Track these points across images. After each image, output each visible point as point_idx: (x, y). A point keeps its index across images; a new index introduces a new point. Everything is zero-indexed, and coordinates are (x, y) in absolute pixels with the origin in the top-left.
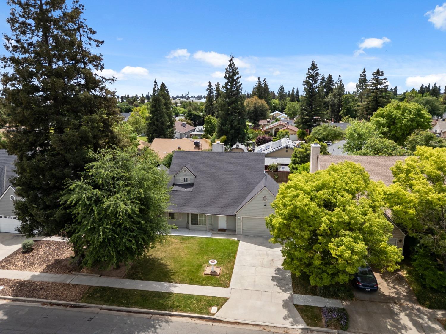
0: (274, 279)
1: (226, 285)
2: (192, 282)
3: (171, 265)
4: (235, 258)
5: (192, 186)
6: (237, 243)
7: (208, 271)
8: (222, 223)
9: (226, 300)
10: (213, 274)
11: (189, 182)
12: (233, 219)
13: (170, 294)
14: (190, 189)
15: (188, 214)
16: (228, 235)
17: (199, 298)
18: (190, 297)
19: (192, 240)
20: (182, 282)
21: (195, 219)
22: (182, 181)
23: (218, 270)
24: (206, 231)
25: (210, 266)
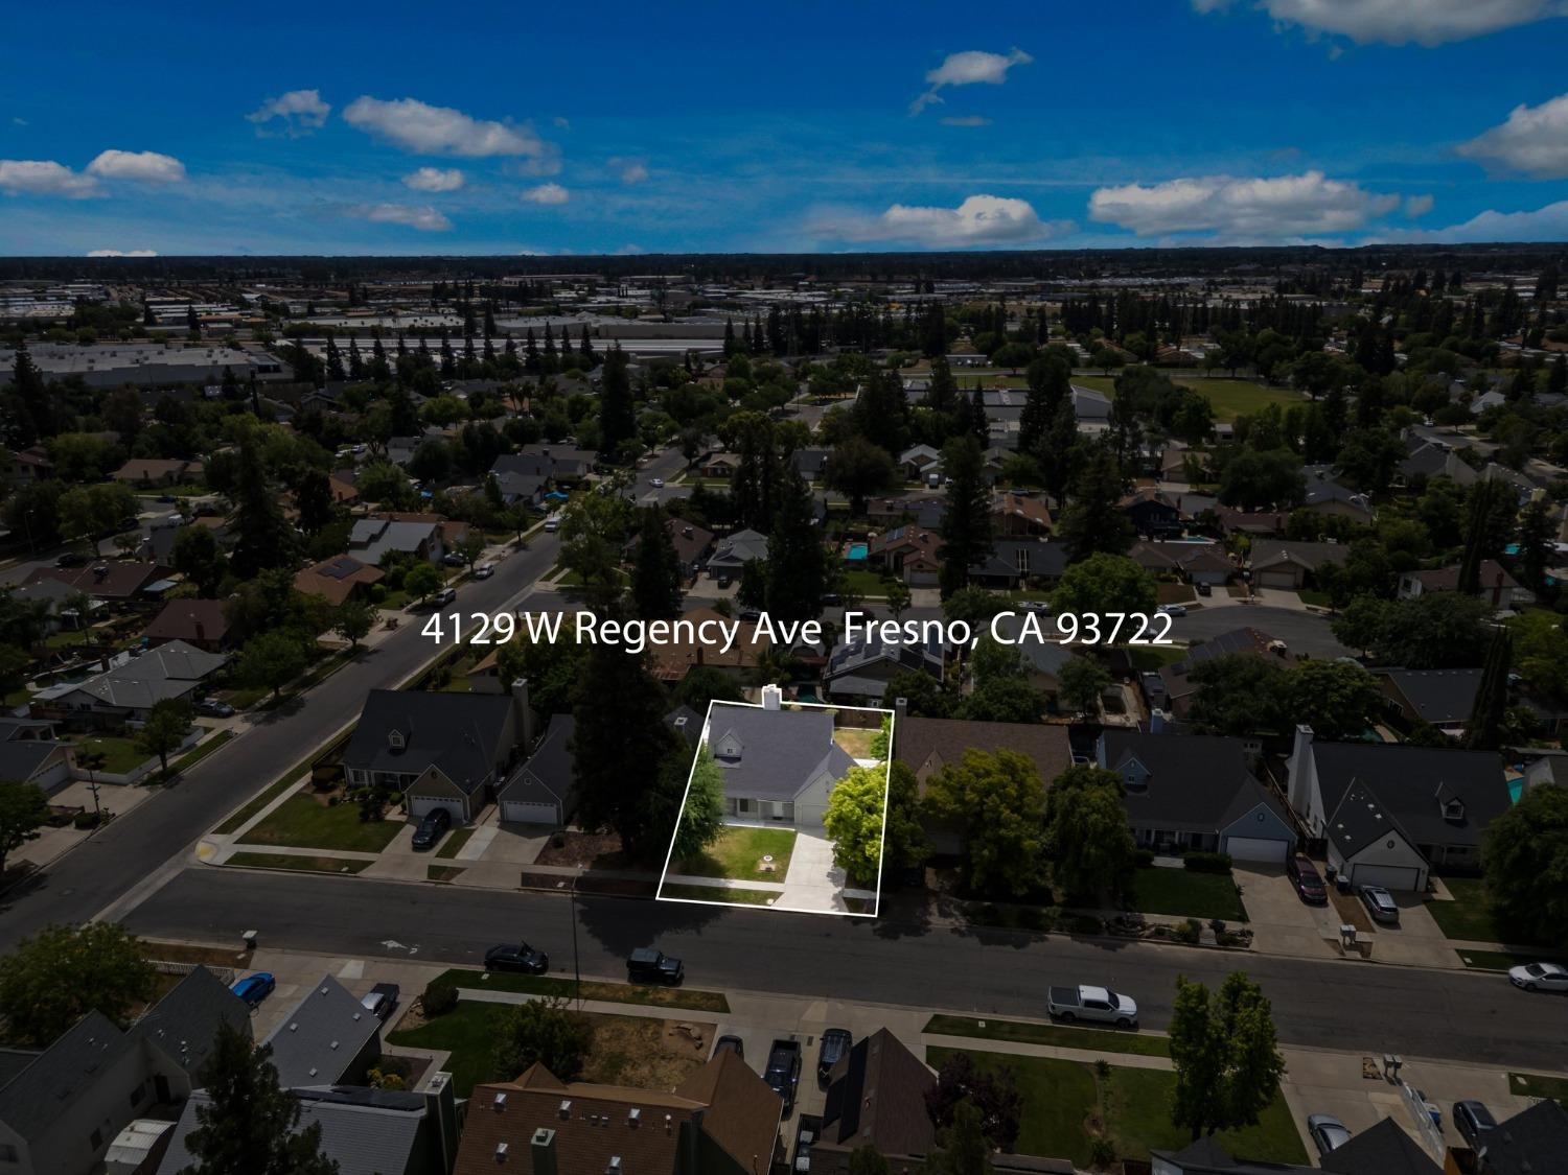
0: (829, 875)
1: (781, 881)
2: (748, 878)
3: (723, 862)
4: (791, 852)
5: (738, 759)
6: (794, 835)
7: (763, 867)
8: (778, 809)
9: (781, 894)
10: (769, 870)
11: (735, 753)
12: (790, 807)
13: (729, 889)
14: (736, 765)
15: (735, 800)
16: (784, 825)
17: (756, 893)
18: (749, 891)
19: (743, 832)
20: (738, 877)
21: (744, 805)
22: (725, 752)
23: (773, 867)
24: (757, 820)
25: (765, 862)
